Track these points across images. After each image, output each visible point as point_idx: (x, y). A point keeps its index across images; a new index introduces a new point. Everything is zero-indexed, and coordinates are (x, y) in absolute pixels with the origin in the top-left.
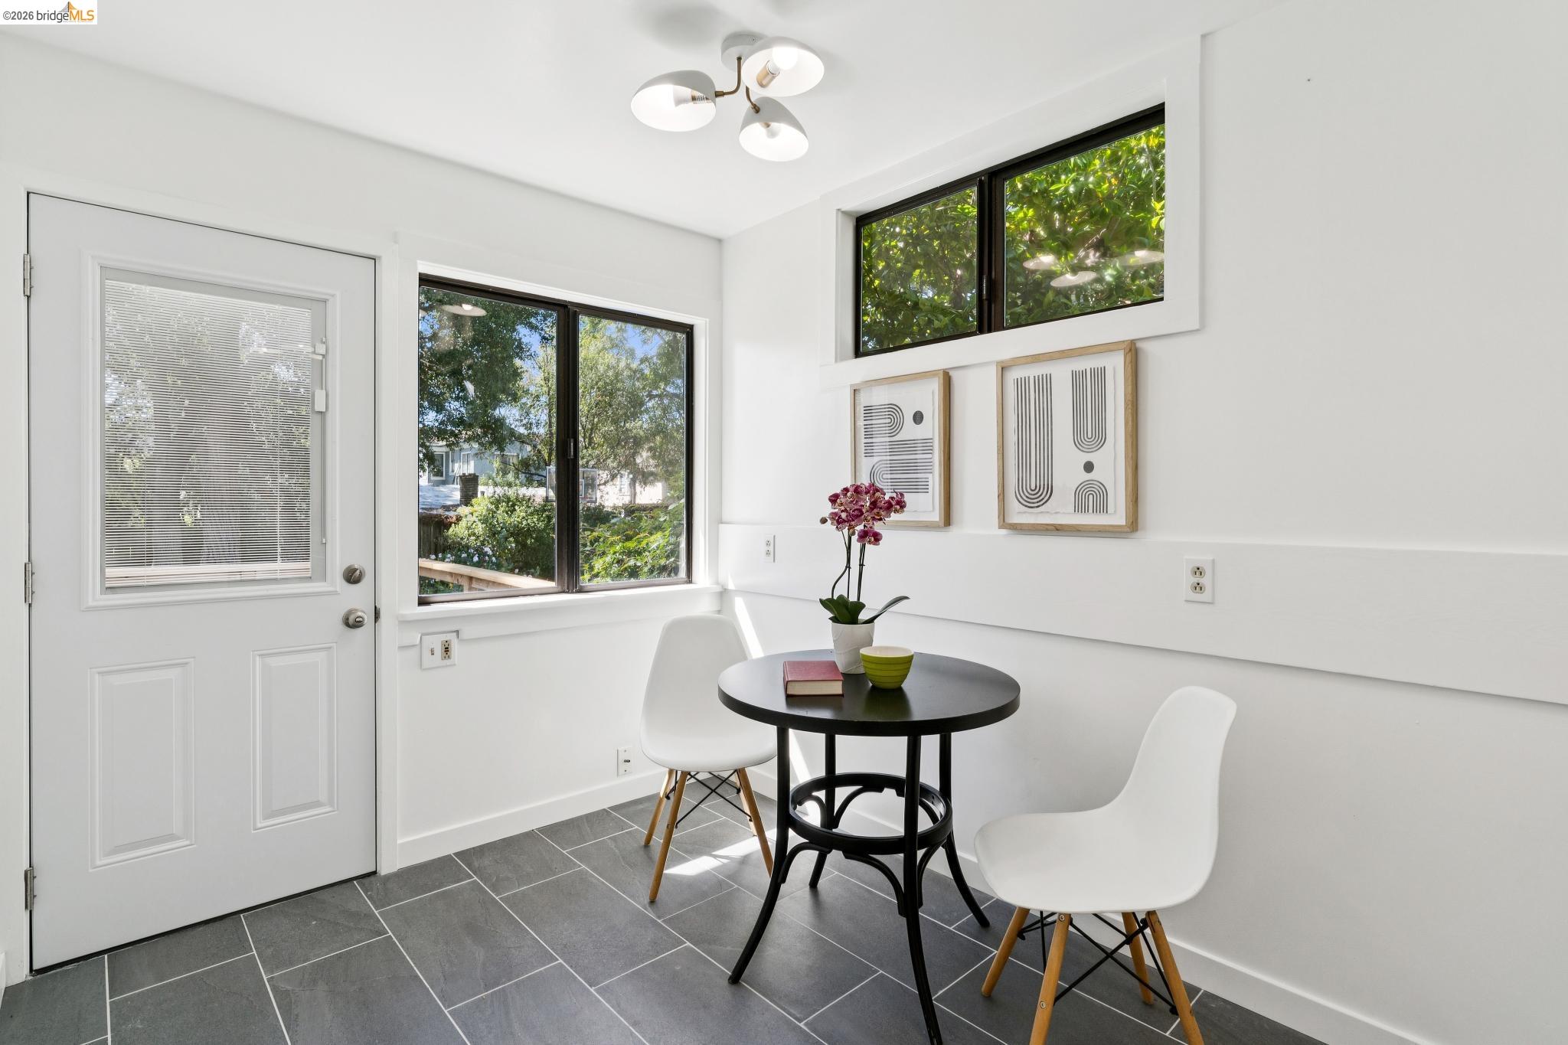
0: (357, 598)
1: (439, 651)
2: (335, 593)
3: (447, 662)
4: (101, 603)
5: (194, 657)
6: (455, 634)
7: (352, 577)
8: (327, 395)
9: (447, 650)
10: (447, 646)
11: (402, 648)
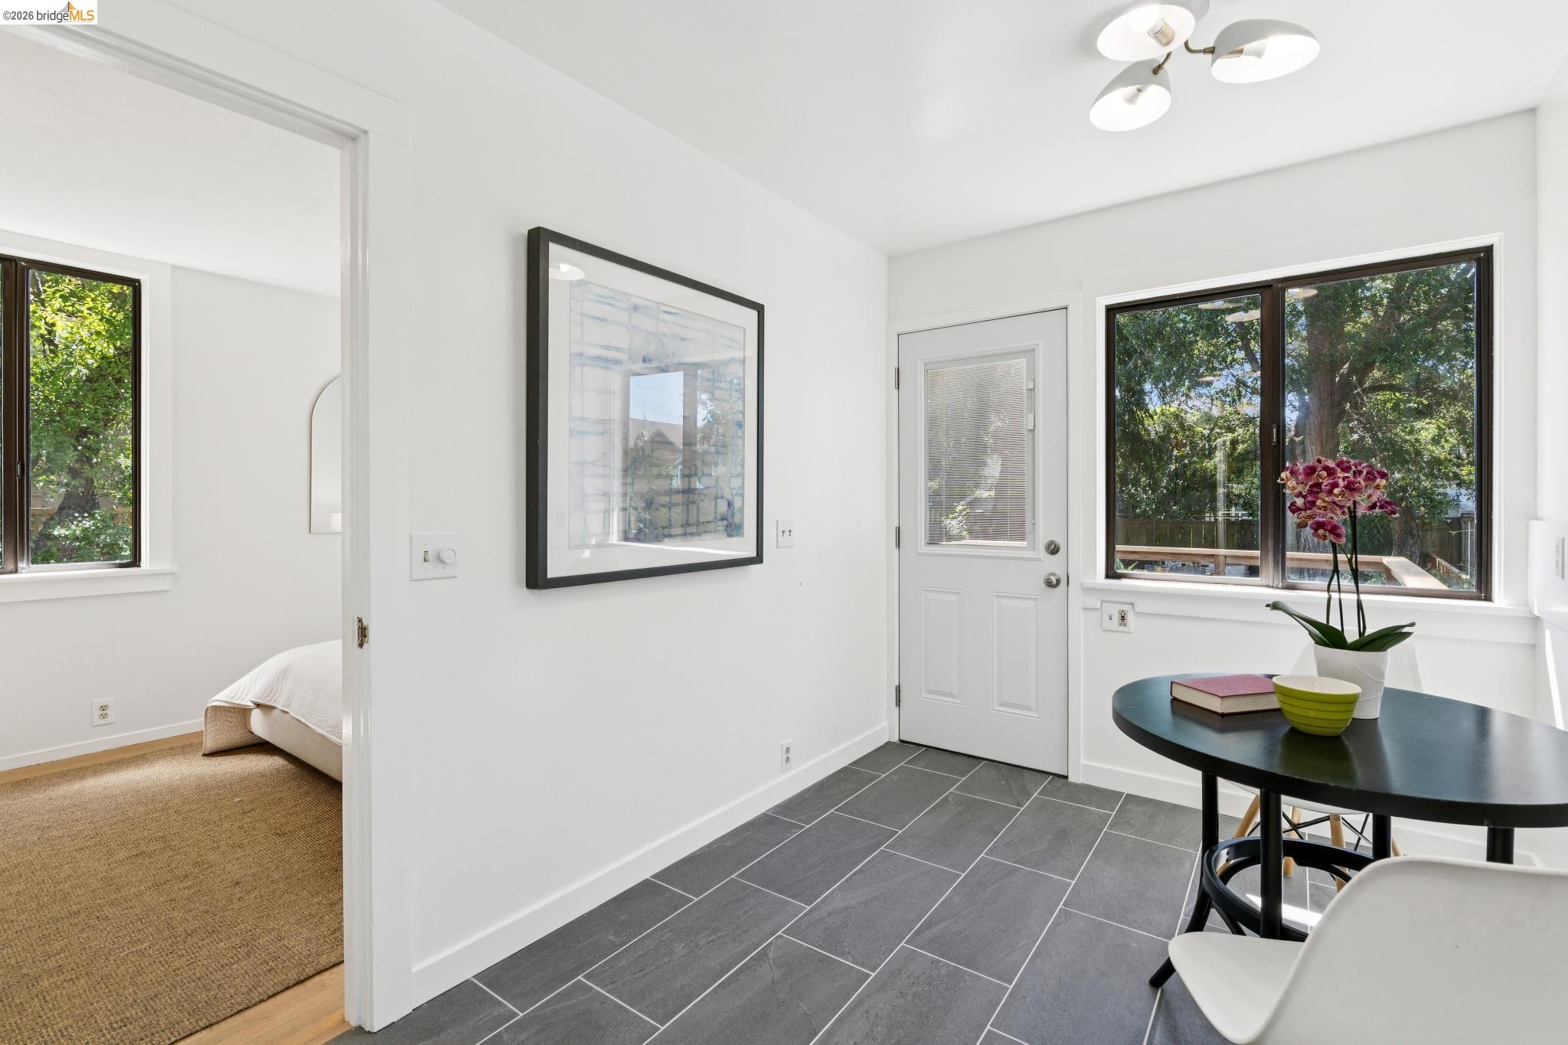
0: (1053, 565)
1: (1116, 618)
2: (1039, 560)
3: (1123, 628)
4: (925, 551)
5: (963, 590)
6: (1130, 606)
7: (1053, 549)
8: (1034, 417)
9: (1123, 618)
10: (1123, 615)
11: (1085, 609)
